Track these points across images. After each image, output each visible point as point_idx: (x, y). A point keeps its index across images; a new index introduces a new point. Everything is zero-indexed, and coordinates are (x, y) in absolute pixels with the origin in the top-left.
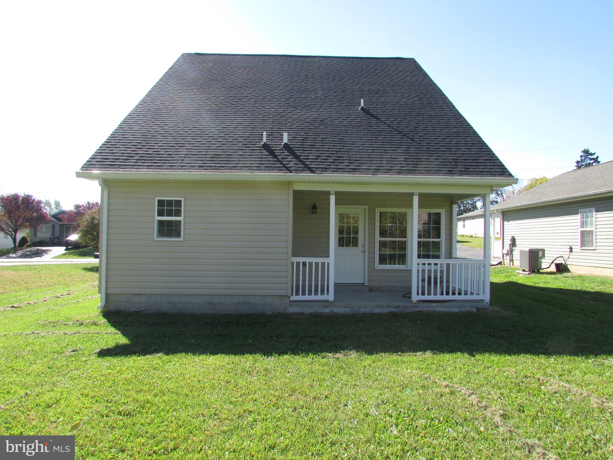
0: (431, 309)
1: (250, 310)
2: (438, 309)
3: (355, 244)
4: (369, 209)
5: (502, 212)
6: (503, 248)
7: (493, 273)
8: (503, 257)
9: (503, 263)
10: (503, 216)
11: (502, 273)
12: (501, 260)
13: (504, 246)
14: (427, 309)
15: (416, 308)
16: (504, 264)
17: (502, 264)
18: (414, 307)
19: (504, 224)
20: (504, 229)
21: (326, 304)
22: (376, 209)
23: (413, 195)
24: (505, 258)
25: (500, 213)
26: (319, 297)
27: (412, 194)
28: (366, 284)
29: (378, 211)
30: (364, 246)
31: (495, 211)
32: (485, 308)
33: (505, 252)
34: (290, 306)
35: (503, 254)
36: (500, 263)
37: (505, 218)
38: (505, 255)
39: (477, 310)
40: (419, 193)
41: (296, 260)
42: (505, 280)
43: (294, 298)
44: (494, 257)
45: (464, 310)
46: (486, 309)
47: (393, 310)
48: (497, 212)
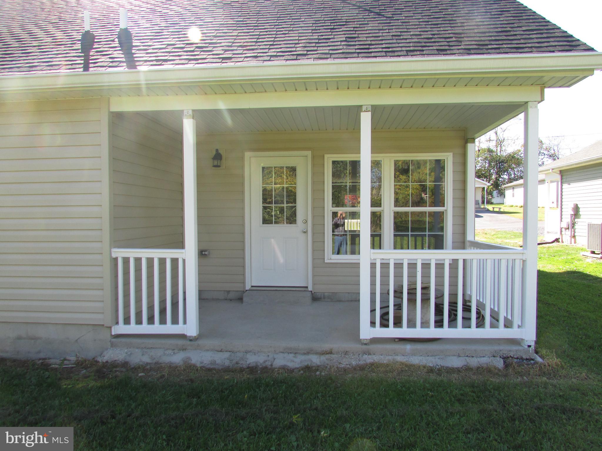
0: (399, 358)
1: (39, 352)
2: (415, 360)
3: (292, 219)
4: (313, 157)
5: (561, 171)
6: (561, 221)
7: (546, 256)
8: (561, 231)
9: (560, 240)
10: (562, 176)
11: (560, 255)
12: (558, 236)
13: (563, 217)
14: (390, 358)
15: (370, 354)
16: (562, 242)
17: (559, 242)
18: (365, 353)
19: (563, 187)
20: (563, 194)
21: (180, 342)
22: (326, 156)
23: (361, 111)
24: (563, 233)
25: (557, 173)
26: (169, 328)
27: (359, 109)
28: (310, 289)
29: (329, 159)
30: (306, 222)
31: (551, 171)
32: (524, 357)
33: (564, 225)
34: (113, 345)
35: (561, 228)
36: (557, 240)
37: (563, 180)
38: (563, 230)
39: (505, 362)
40: (372, 106)
41: (120, 253)
42: (564, 268)
43: (121, 329)
44: (548, 232)
45: (474, 362)
46: (527, 359)
47: (316, 360)
48: (553, 172)
